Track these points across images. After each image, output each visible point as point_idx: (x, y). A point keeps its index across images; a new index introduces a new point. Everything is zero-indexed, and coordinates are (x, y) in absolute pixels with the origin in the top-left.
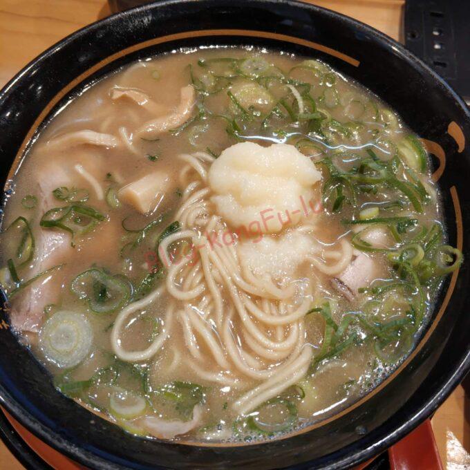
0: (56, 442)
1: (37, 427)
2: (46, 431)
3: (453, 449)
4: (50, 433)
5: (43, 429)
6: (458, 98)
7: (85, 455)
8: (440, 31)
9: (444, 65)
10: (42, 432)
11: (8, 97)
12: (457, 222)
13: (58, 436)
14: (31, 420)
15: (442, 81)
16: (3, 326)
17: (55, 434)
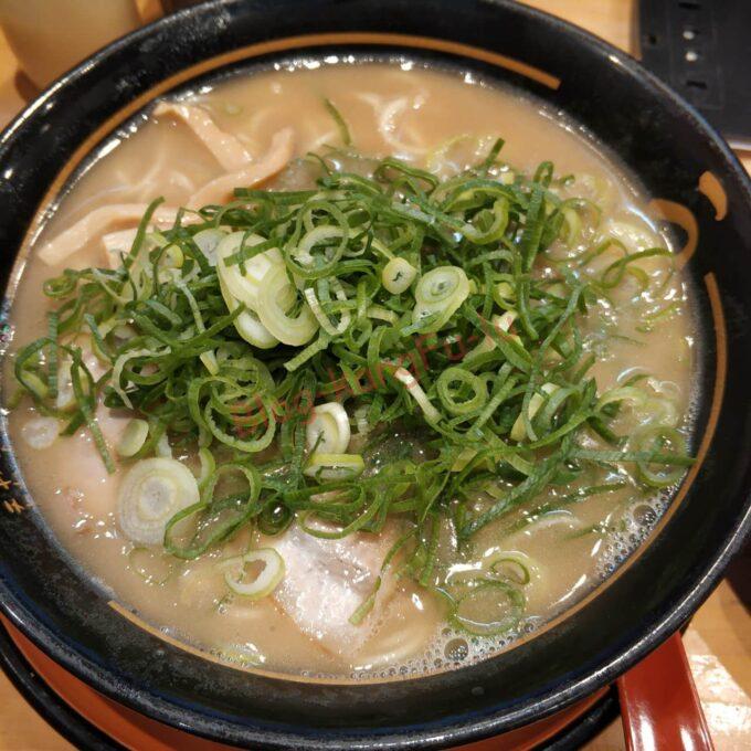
0: (106, 683)
1: (75, 660)
2: (90, 667)
3: (718, 683)
5: (84, 664)
6: (714, 135)
8: (696, 32)
9: (702, 86)
10: (84, 669)
11: (6, 148)
12: (717, 328)
13: (108, 674)
14: (65, 651)
15: (689, 109)
16: (14, 508)
17: (103, 671)
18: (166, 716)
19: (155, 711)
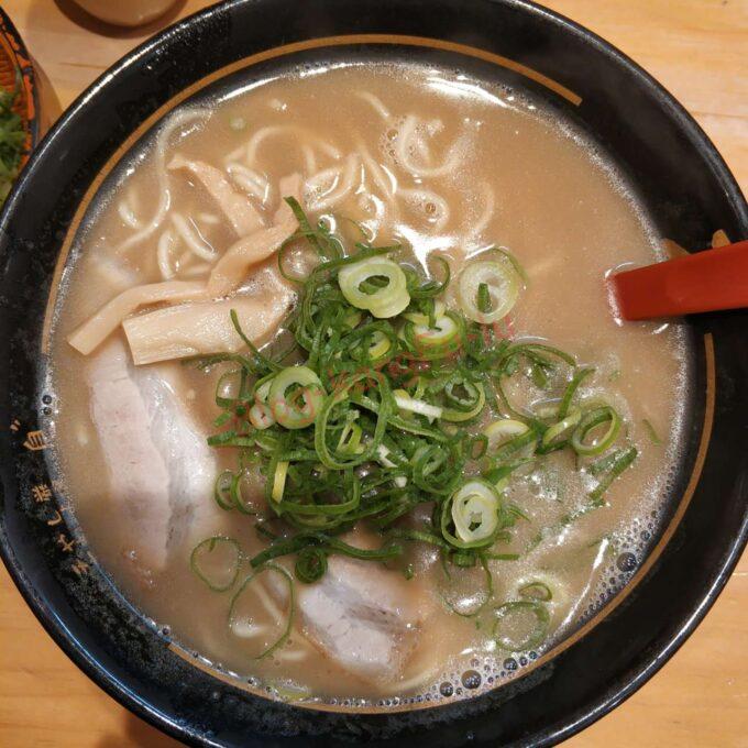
16: (80, 569)
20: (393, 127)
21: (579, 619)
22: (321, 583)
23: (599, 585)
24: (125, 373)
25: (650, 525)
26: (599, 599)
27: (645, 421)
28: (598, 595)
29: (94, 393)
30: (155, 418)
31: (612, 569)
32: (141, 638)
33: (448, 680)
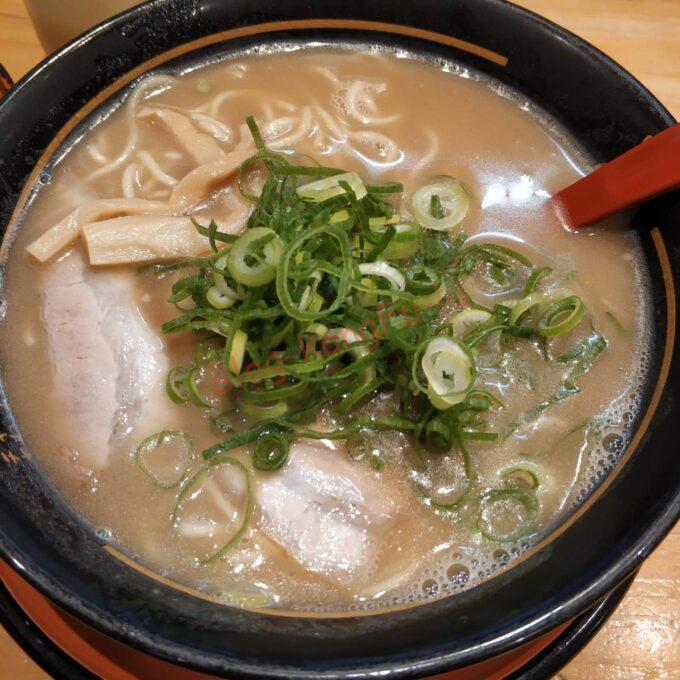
0: (106, 623)
1: (74, 602)
2: (89, 607)
4: (94, 610)
5: (84, 604)
7: (151, 638)
10: (84, 610)
12: (665, 277)
13: (108, 613)
14: (65, 593)
16: (10, 459)
17: (102, 611)
18: (165, 653)
19: (154, 648)
20: (342, 88)
21: (572, 506)
22: (282, 475)
23: (588, 469)
24: (80, 278)
25: (631, 407)
26: (589, 482)
27: (608, 313)
28: (588, 479)
29: (45, 297)
30: (108, 314)
31: (598, 451)
32: (72, 532)
33: (431, 576)
